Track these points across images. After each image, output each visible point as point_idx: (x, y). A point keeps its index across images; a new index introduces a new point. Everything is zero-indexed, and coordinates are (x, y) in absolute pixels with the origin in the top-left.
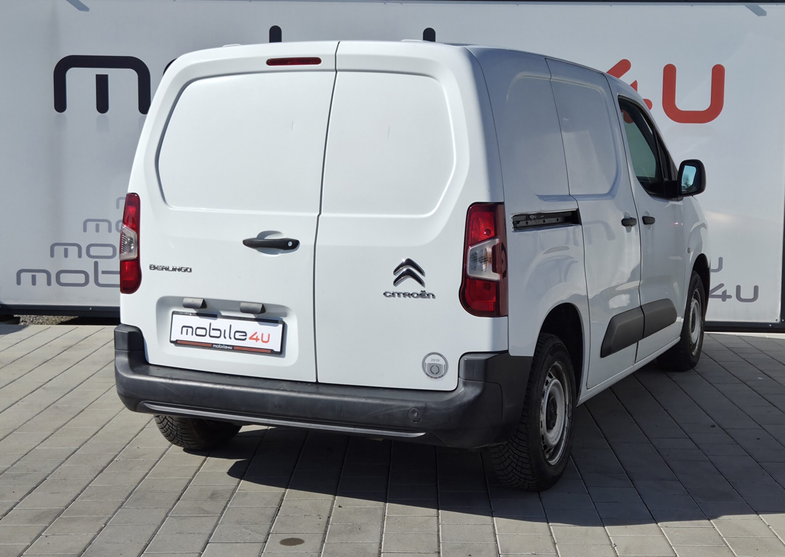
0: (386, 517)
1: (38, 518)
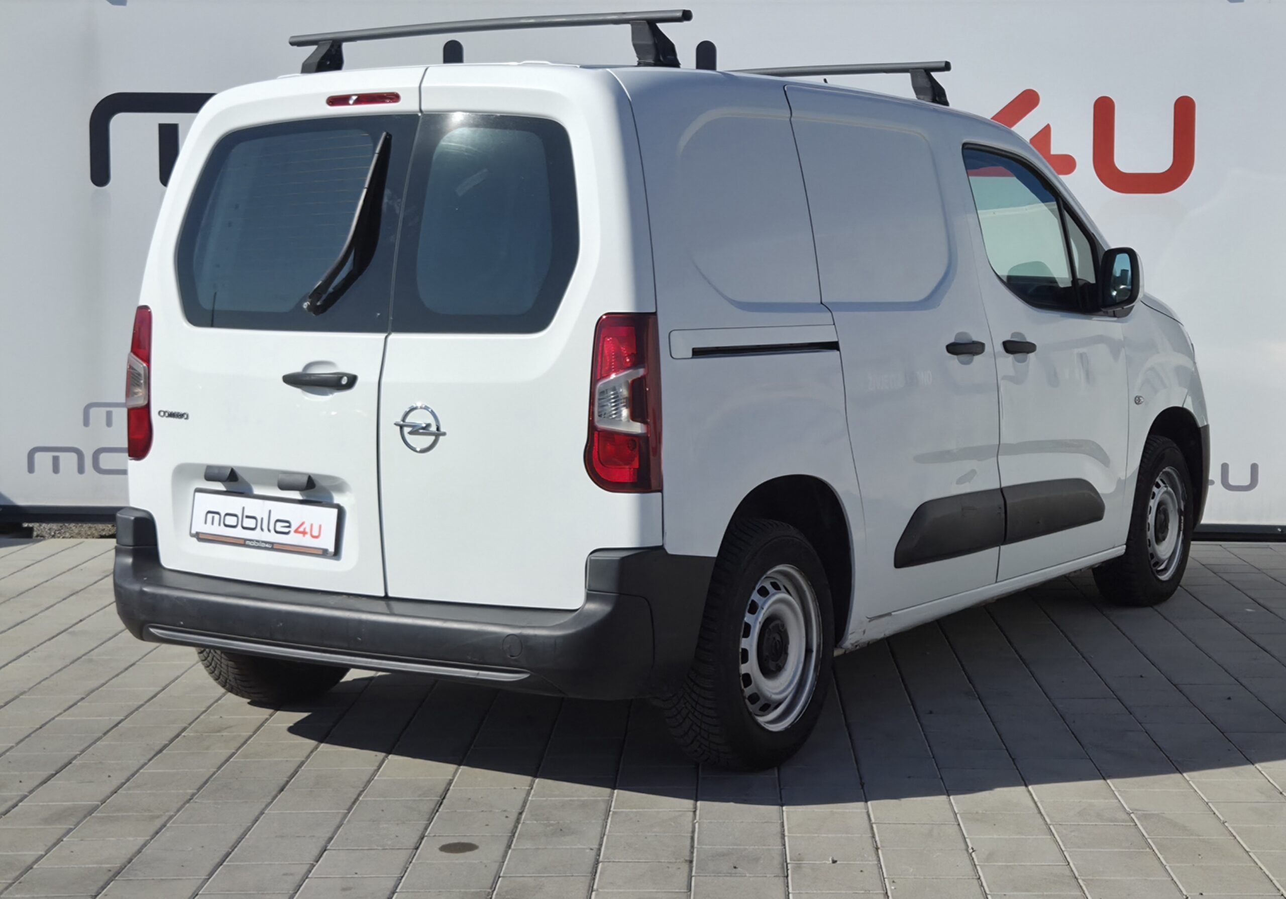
0: (611, 813)
1: (56, 816)
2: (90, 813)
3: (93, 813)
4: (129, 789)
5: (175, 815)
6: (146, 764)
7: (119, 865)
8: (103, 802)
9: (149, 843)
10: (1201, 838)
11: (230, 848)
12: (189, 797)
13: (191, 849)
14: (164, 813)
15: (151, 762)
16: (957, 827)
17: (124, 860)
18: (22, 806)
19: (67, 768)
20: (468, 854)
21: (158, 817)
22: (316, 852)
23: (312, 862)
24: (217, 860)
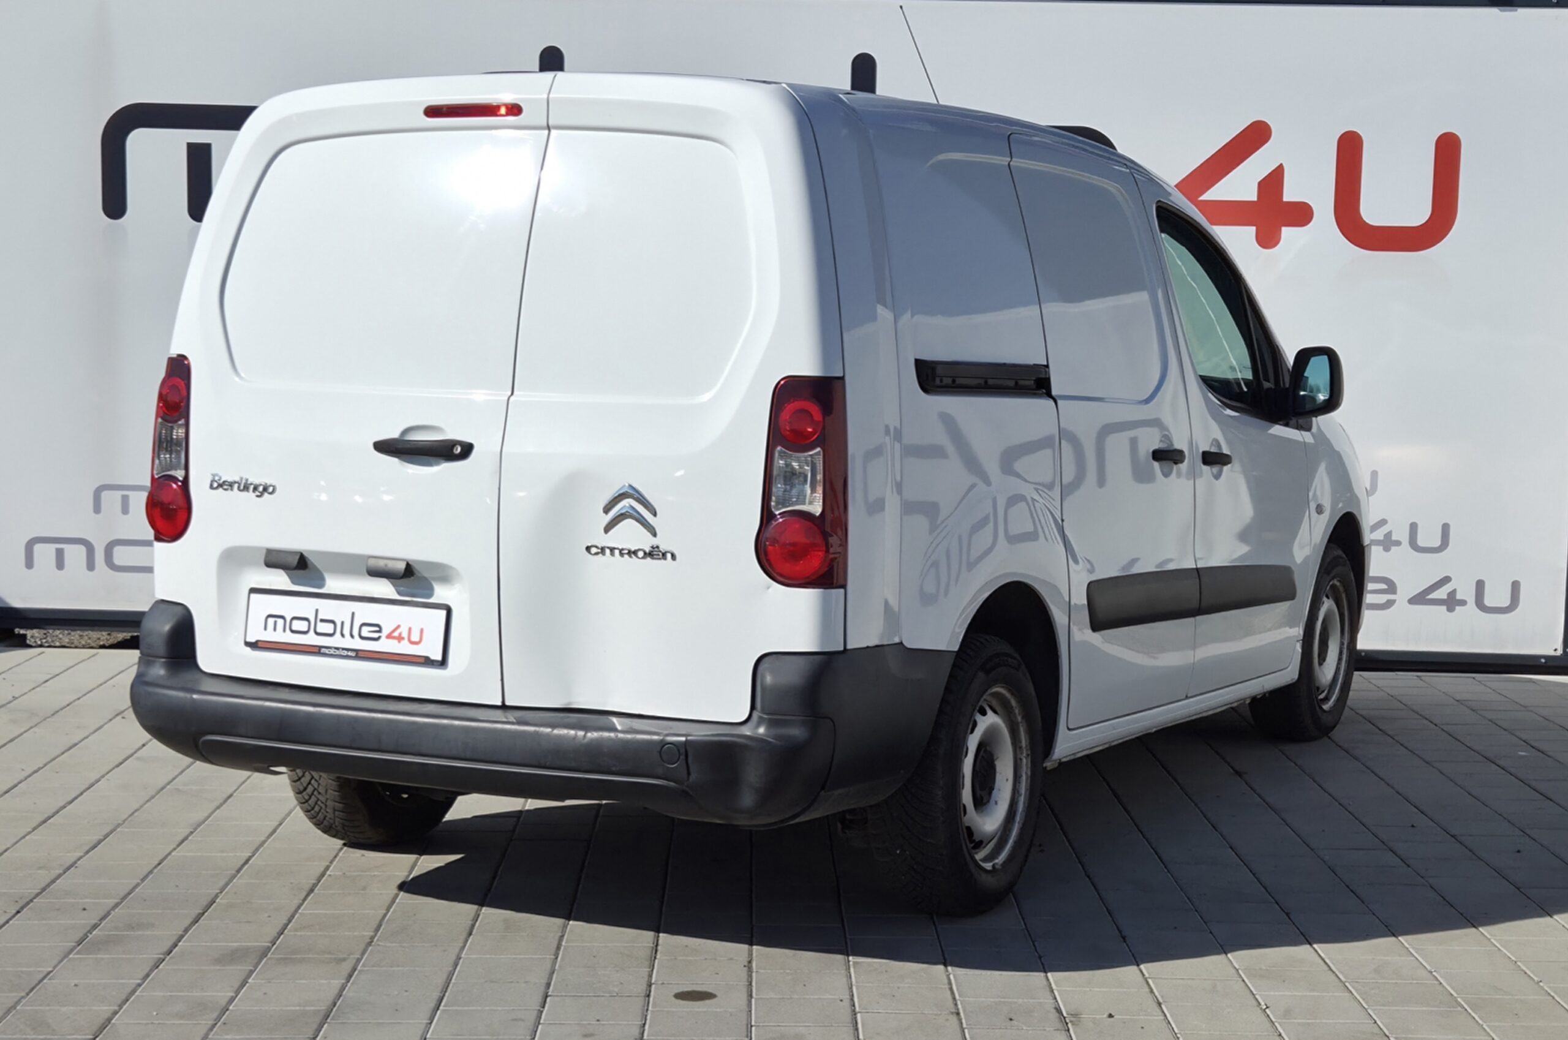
1: (230, 956)
3: (266, 954)
4: (296, 929)
5: (361, 958)
7: (325, 1007)
8: (272, 943)
9: (346, 986)
11: (441, 993)
12: (369, 940)
13: (396, 993)
14: (350, 955)
16: (1242, 983)
17: (329, 1003)
18: (182, 945)
19: (212, 907)
20: (707, 1002)
21: (344, 960)
23: (537, 1008)
24: (432, 1005)
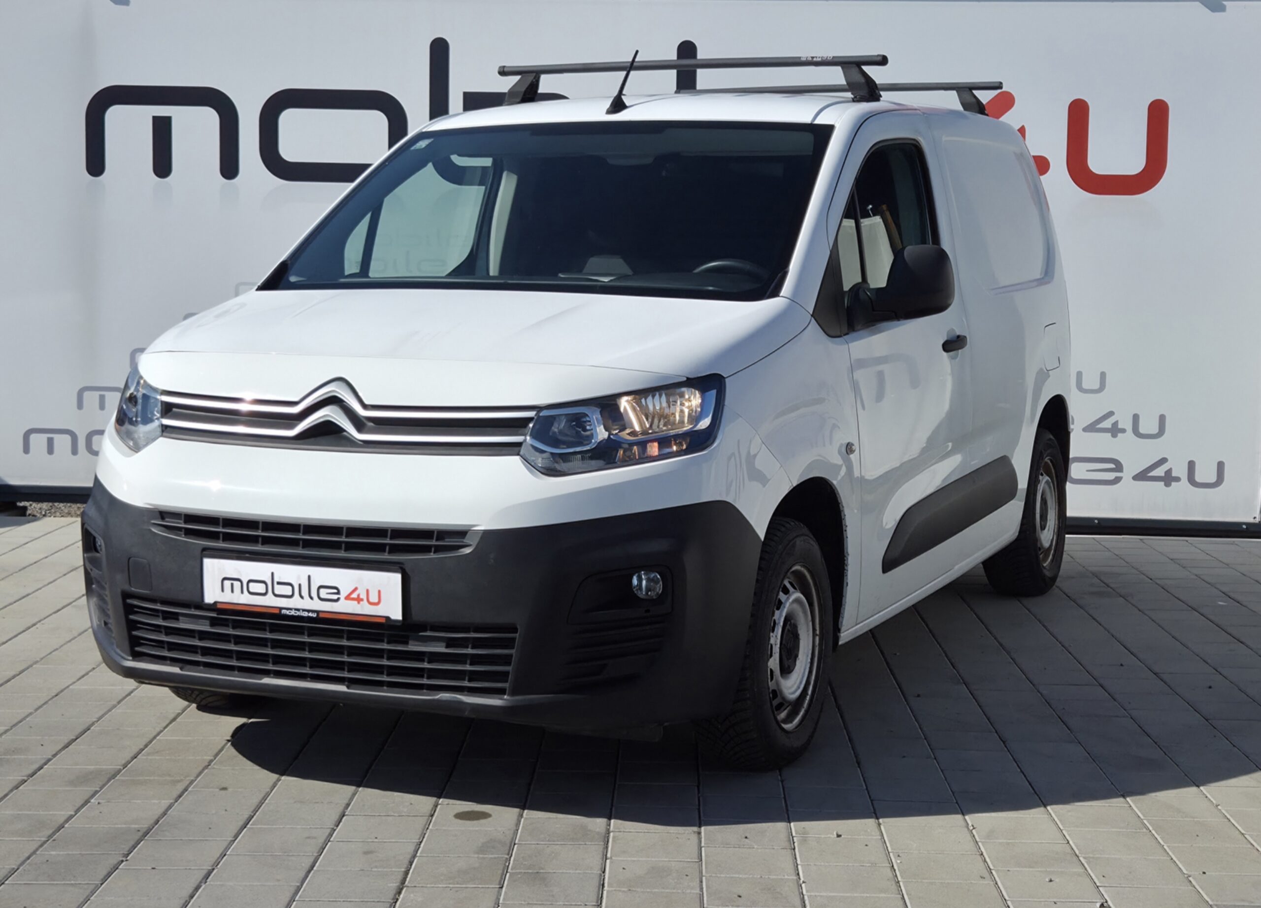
1: (84, 779)
2: (114, 776)
3: (116, 777)
4: (148, 754)
5: (196, 780)
6: (161, 731)
7: (146, 826)
8: (125, 766)
9: (174, 805)
10: (1195, 819)
11: (252, 812)
12: (207, 764)
13: (214, 812)
14: (185, 777)
15: (166, 730)
17: (152, 822)
18: (47, 768)
19: (86, 734)
20: (483, 821)
21: (179, 781)
22: (335, 817)
23: (332, 827)
24: (241, 823)
